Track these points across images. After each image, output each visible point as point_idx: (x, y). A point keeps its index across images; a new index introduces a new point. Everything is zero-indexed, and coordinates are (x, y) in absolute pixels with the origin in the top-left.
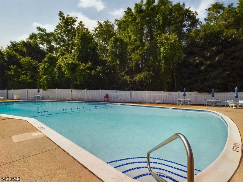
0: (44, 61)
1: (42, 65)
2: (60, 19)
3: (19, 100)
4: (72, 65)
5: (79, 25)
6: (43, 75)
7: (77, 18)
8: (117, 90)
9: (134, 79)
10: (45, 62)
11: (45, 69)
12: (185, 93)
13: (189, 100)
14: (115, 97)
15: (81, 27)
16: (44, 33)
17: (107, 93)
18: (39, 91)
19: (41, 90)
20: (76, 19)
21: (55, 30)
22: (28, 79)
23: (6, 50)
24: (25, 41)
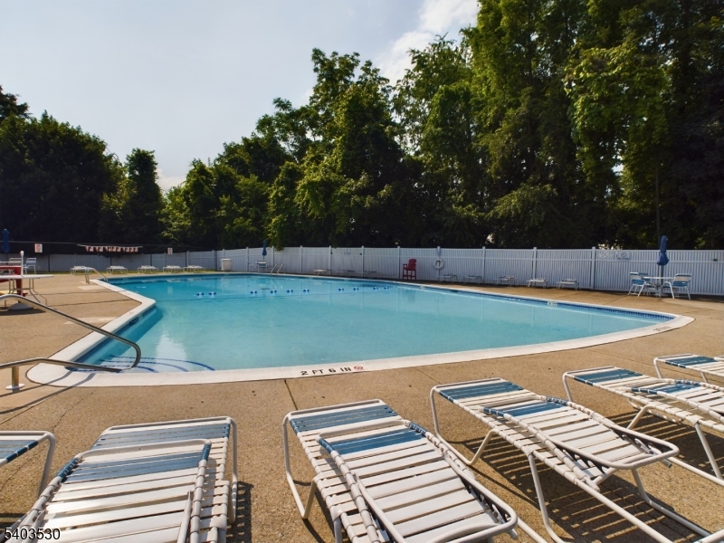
0: (278, 182)
1: (274, 191)
2: (316, 70)
3: (229, 271)
4: (321, 186)
5: (362, 72)
6: (274, 215)
7: (357, 55)
8: (442, 247)
9: (491, 213)
10: (280, 184)
11: (278, 200)
12: (664, 252)
13: (675, 279)
14: (438, 267)
15: (368, 77)
16: (288, 112)
17: (413, 257)
18: (265, 253)
19: (271, 250)
20: (356, 57)
21: (311, 98)
22: (248, 226)
23: (215, 165)
24: (249, 137)
